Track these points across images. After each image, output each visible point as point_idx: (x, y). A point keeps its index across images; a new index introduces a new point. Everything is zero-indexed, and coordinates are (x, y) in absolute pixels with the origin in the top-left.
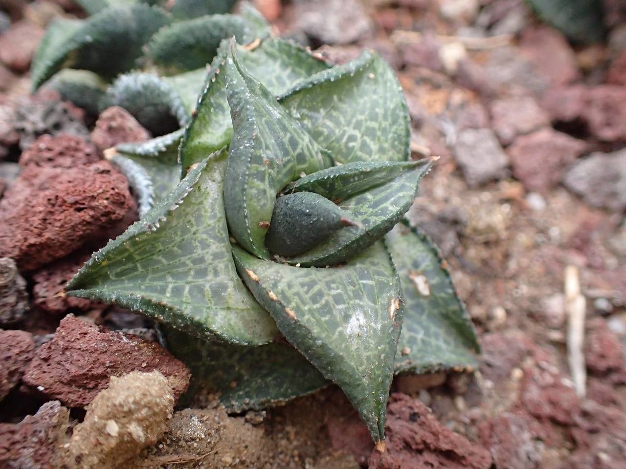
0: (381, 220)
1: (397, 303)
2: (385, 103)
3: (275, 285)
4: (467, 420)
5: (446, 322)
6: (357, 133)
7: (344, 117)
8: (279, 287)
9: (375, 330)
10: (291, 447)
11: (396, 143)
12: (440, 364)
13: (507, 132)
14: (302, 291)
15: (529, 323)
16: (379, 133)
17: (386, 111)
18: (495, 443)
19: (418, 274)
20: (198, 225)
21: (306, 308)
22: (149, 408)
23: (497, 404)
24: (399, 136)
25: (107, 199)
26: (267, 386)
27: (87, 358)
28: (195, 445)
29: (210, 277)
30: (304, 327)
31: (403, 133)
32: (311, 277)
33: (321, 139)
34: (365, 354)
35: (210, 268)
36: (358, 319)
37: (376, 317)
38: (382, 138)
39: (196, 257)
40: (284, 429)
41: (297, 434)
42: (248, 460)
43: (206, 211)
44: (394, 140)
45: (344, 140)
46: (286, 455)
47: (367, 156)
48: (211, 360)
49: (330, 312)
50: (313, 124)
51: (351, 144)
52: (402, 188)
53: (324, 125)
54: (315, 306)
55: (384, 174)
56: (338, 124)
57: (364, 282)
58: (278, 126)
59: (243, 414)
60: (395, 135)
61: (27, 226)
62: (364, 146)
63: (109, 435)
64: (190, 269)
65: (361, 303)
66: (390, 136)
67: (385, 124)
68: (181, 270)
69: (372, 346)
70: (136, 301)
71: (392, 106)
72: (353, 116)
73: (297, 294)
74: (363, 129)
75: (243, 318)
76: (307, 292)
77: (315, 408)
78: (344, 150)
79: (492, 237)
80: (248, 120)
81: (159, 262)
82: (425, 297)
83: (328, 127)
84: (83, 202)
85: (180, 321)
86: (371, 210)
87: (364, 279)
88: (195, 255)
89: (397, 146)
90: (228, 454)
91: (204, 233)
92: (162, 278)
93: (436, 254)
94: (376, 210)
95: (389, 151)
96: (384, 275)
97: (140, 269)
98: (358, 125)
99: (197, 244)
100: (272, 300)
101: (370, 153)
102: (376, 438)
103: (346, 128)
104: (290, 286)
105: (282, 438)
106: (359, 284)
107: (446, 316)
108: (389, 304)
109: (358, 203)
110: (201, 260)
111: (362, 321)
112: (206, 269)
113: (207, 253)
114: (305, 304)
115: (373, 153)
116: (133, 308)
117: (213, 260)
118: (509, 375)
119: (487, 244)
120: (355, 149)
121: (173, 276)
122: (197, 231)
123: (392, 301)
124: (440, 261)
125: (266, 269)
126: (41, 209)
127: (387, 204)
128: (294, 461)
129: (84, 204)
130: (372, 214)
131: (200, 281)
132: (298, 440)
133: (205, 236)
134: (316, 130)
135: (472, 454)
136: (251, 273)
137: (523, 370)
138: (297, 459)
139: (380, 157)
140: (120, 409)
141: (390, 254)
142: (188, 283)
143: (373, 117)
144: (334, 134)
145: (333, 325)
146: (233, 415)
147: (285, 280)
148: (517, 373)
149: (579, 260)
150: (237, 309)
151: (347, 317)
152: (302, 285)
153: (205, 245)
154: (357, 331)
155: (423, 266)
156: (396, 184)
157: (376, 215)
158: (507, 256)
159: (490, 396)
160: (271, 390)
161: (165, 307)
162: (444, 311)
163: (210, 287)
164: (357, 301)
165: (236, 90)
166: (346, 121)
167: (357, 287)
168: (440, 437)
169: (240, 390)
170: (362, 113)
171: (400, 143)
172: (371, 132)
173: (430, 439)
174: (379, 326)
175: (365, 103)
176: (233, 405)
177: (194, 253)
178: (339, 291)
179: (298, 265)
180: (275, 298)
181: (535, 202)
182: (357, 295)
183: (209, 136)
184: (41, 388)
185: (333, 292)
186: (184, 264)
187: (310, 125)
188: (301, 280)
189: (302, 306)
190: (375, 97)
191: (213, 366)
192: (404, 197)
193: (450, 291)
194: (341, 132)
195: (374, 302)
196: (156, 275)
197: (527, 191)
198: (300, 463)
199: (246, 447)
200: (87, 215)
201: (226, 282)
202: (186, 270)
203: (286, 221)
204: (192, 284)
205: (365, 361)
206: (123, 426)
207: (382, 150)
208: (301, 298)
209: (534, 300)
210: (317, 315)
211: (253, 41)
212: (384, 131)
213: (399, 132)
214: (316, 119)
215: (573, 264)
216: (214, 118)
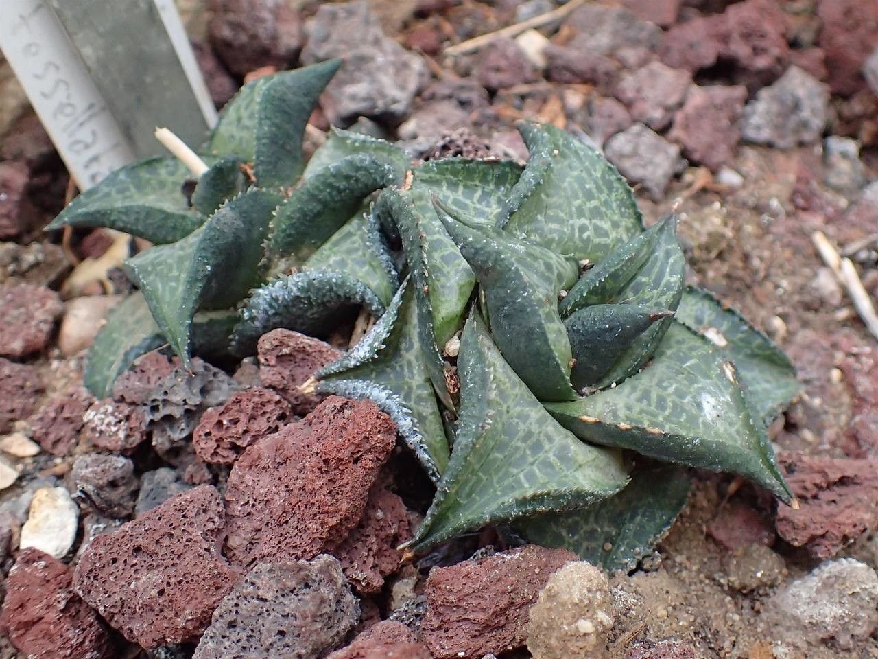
0: (670, 296)
1: (730, 366)
2: (591, 175)
3: (615, 415)
4: (827, 446)
5: (755, 361)
6: (584, 221)
7: (562, 211)
8: (621, 415)
9: (727, 403)
10: (694, 574)
11: (623, 210)
12: (781, 405)
13: (657, 115)
14: (644, 404)
15: (810, 316)
16: (603, 209)
17: (596, 183)
18: (868, 449)
19: (706, 329)
20: (505, 402)
21: (661, 419)
22: (600, 590)
23: (836, 416)
24: (622, 200)
25: (379, 432)
26: (642, 526)
27: (487, 596)
28: (634, 613)
29: (547, 446)
30: (676, 435)
31: (625, 196)
32: (639, 389)
33: (554, 245)
34: (733, 430)
35: (542, 437)
36: (708, 402)
37: (720, 390)
38: (609, 213)
39: (523, 434)
40: (675, 562)
41: (689, 559)
42: (678, 604)
43: (505, 384)
44: (619, 207)
45: (577, 235)
46: (695, 583)
47: (606, 239)
48: (573, 536)
49: (683, 410)
50: (541, 236)
51: (585, 235)
52: (668, 254)
53: (551, 231)
54: (667, 413)
55: (645, 249)
56: (562, 222)
57: (688, 364)
58: (529, 259)
59: (640, 567)
60: (618, 202)
61: (315, 510)
62: (599, 231)
63: (585, 634)
64: (525, 450)
65: (700, 385)
66: (614, 205)
67: (603, 197)
68: (518, 456)
69: (734, 419)
70: (511, 506)
71: (598, 174)
72: (569, 205)
73: (642, 411)
74: (587, 213)
75: (597, 467)
76: (649, 404)
77: (687, 525)
78: (580, 245)
79: (723, 245)
80: (510, 270)
81: (495, 460)
82: (724, 348)
83: (556, 231)
84: (358, 449)
85: (562, 500)
86: (655, 291)
87: (686, 363)
88: (521, 434)
89: (625, 212)
90: (659, 608)
91: (515, 406)
92: (507, 474)
93: (711, 298)
94: (660, 289)
95: (621, 221)
96: (699, 348)
97: (484, 478)
98: (581, 213)
99: (516, 420)
100: (627, 430)
101: (606, 235)
102: (787, 499)
103: (571, 222)
104: (629, 408)
105: (680, 571)
106: (685, 369)
107: (753, 356)
108: (723, 372)
109: (636, 292)
110: (529, 434)
111: (713, 401)
112: (538, 441)
113: (531, 424)
114: (655, 416)
115: (609, 232)
116: (511, 516)
117: (540, 427)
118: (829, 380)
119: (720, 256)
120: (591, 238)
121: (516, 465)
122: (508, 407)
123: (724, 366)
124: (718, 303)
125: (594, 406)
126: (319, 483)
127: (667, 278)
128: (707, 585)
129: (360, 451)
130: (660, 295)
131: (542, 455)
132: (695, 564)
133: (518, 409)
134: (546, 239)
135: (860, 469)
136: (585, 418)
137: (838, 367)
138: (707, 581)
139: (617, 233)
140: (582, 605)
141: (684, 324)
142: (532, 464)
143: (589, 196)
144: (565, 234)
145: (693, 419)
146: (631, 573)
147: (621, 405)
148: (836, 374)
149: (815, 220)
150: (588, 462)
151: (699, 406)
152: (640, 400)
153: (524, 418)
154: (714, 413)
155: (706, 319)
156: (660, 254)
157: (663, 293)
158: (746, 258)
159: (826, 412)
160: (648, 528)
161: (542, 495)
162: (749, 352)
163: (554, 455)
164: (696, 386)
165: (478, 246)
166: (566, 214)
167: (686, 373)
168: (827, 470)
169: (619, 547)
170: (576, 198)
171: (627, 207)
172: (596, 213)
173: (819, 479)
174: (728, 397)
175: (570, 183)
176: (627, 564)
177: (518, 431)
178: (674, 386)
179: (614, 385)
180: (628, 427)
181: (729, 178)
182: (692, 381)
183: (446, 305)
184: (461, 654)
185: (671, 390)
186: (517, 448)
187: (538, 239)
188: (634, 396)
189: (655, 420)
190: (575, 173)
191: (577, 541)
192: (675, 262)
193: (745, 328)
194: (569, 228)
195: (709, 377)
196: (500, 474)
197: (714, 172)
198: (712, 583)
199: (667, 592)
200: (369, 461)
201: (563, 442)
202: (522, 452)
203: (586, 348)
204: (537, 462)
205: (737, 437)
206: (592, 619)
207: (615, 225)
208: (648, 413)
209: (802, 289)
210: (674, 419)
211: (406, 177)
212: (606, 203)
213: (620, 197)
214: (542, 229)
215: (815, 230)
216: (438, 284)
